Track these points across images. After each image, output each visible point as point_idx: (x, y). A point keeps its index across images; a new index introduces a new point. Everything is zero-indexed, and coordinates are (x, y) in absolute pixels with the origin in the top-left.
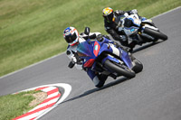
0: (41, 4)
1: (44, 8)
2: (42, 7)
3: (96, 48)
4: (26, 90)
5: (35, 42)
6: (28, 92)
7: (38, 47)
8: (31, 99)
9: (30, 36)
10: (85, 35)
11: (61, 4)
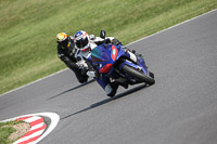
0: (23, 17)
1: (26, 22)
2: (23, 21)
3: (114, 52)
4: (5, 121)
5: (15, 63)
6: (7, 123)
7: (19, 69)
8: (11, 131)
9: (10, 56)
10: (99, 39)
11: (47, 18)
